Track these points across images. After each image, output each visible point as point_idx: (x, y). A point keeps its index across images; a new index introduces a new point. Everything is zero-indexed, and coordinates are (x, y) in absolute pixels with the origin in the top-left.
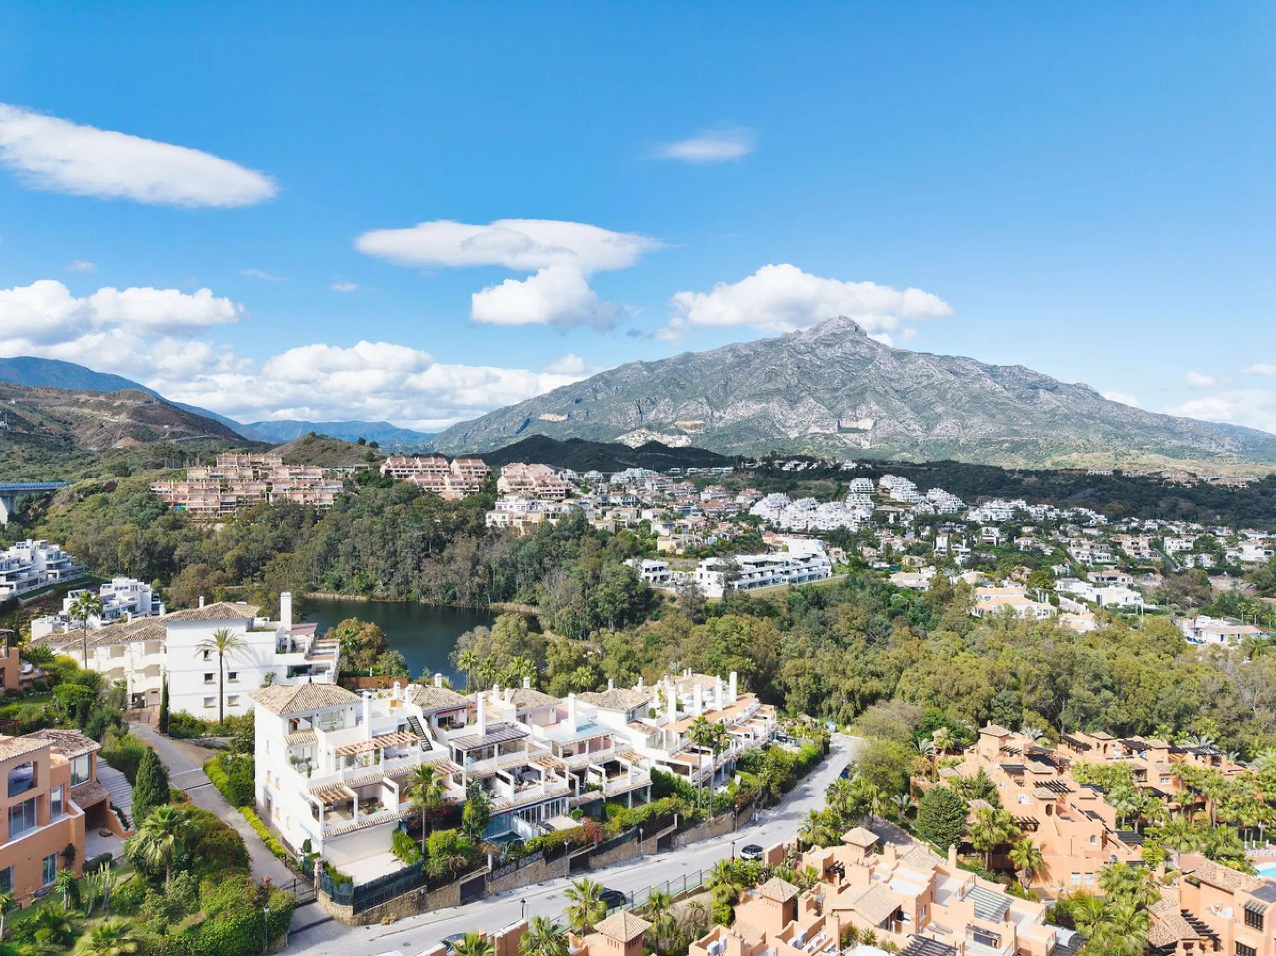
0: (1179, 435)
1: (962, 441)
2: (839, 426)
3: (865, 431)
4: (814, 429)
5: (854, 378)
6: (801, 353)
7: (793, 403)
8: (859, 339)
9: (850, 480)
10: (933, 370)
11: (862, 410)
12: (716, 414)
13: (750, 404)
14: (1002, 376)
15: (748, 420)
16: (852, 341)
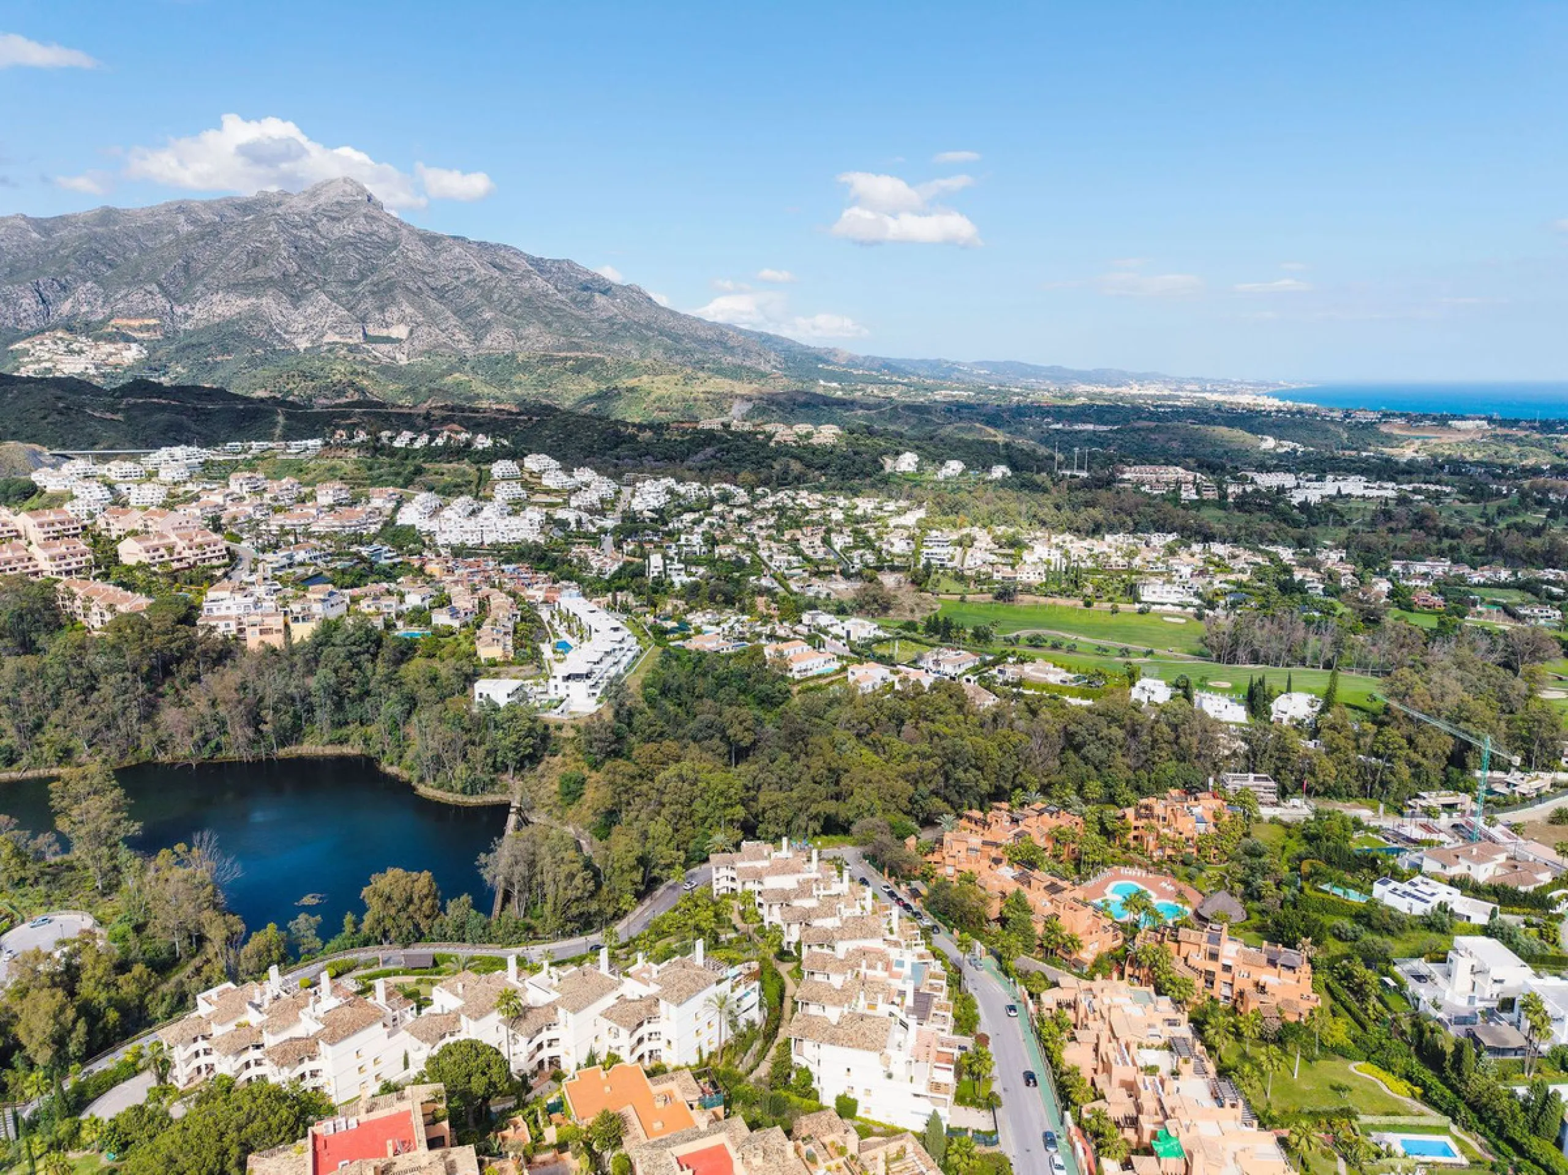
0: (730, 350)
1: (521, 357)
2: (365, 334)
3: (399, 340)
4: (331, 337)
5: (374, 269)
6: (295, 227)
7: (297, 299)
8: (375, 213)
9: (491, 461)
10: (473, 262)
11: (392, 314)
12: (179, 310)
13: (232, 297)
14: (550, 272)
15: (230, 322)
16: (365, 216)
